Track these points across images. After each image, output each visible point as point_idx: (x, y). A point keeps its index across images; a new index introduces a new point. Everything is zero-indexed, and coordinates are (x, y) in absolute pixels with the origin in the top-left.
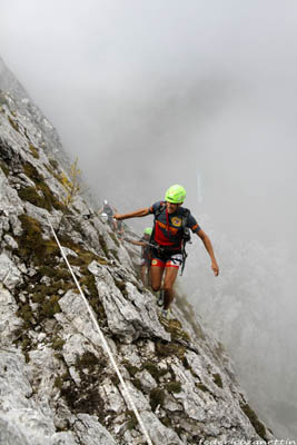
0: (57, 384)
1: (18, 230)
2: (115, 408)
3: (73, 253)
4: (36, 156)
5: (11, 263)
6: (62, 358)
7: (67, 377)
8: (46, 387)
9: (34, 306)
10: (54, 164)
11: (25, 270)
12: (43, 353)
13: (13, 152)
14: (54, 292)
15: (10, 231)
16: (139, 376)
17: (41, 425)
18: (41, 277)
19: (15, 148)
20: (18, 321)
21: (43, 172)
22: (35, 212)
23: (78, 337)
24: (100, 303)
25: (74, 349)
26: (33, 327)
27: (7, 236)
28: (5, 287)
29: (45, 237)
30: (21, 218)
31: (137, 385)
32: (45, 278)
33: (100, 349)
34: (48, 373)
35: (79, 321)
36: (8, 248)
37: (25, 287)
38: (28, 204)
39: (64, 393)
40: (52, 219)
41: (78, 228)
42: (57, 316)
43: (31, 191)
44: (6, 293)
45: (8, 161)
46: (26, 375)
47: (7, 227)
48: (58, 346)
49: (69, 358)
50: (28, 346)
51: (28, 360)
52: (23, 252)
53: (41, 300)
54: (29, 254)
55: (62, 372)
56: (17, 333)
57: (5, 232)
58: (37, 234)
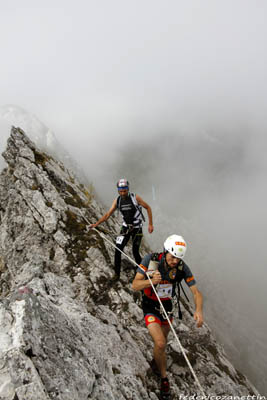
0: (88, 292)
1: (65, 219)
2: (117, 302)
4: (73, 182)
6: (89, 280)
7: (93, 288)
8: (83, 293)
9: (75, 255)
10: (82, 186)
12: (80, 277)
14: (84, 248)
15: (62, 219)
16: (127, 286)
17: (78, 310)
20: (67, 263)
21: (76, 190)
22: (73, 209)
23: (96, 269)
24: (107, 252)
25: (95, 274)
26: (75, 265)
29: (78, 221)
30: (66, 212)
31: (127, 290)
32: (79, 241)
33: (108, 275)
34: (84, 287)
35: (97, 261)
36: (61, 227)
37: (70, 246)
38: (69, 206)
39: (92, 296)
40: (81, 212)
41: (94, 216)
42: (86, 259)
43: (71, 199)
45: (59, 185)
46: (72, 288)
48: (87, 274)
49: (93, 279)
50: (73, 274)
51: (73, 281)
53: (78, 252)
55: (90, 286)
56: (67, 268)
57: (59, 220)
58: (74, 220)
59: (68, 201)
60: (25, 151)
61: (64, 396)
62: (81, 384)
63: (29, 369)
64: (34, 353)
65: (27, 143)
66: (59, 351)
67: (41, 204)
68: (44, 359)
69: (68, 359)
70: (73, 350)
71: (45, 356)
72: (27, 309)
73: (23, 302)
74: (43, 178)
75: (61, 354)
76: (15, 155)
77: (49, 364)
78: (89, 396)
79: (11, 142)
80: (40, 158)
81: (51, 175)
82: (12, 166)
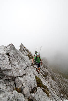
59: (28, 53)
60: (22, 46)
61: (16, 67)
62: (23, 66)
63: (6, 57)
64: (9, 55)
65: (23, 45)
66: (18, 57)
67: (24, 53)
68: (12, 57)
69: (20, 60)
70: (22, 59)
71: (13, 57)
72: (11, 47)
73: (10, 46)
74: (25, 49)
75: (18, 58)
76: (21, 47)
77: (14, 59)
78: (25, 69)
79: (21, 45)
80: (24, 47)
81: (26, 49)
82: (21, 48)
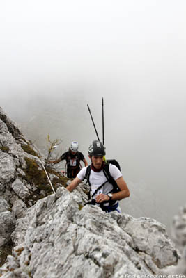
3: (56, 177)
5: (22, 184)
11: (30, 188)
13: (15, 128)
18: (40, 191)
19: (15, 126)
27: (18, 169)
28: (19, 198)
44: (20, 201)
47: (18, 164)
52: (29, 177)
54: (32, 179)
